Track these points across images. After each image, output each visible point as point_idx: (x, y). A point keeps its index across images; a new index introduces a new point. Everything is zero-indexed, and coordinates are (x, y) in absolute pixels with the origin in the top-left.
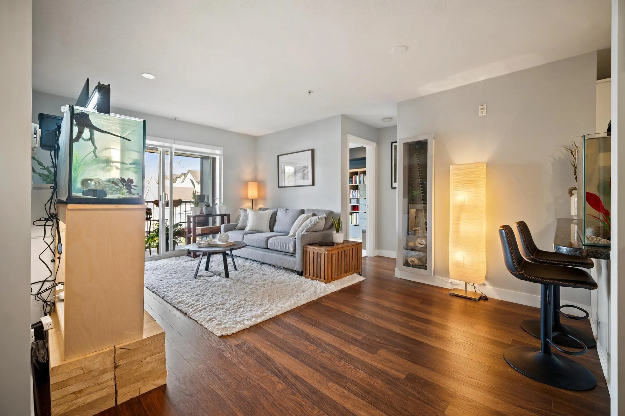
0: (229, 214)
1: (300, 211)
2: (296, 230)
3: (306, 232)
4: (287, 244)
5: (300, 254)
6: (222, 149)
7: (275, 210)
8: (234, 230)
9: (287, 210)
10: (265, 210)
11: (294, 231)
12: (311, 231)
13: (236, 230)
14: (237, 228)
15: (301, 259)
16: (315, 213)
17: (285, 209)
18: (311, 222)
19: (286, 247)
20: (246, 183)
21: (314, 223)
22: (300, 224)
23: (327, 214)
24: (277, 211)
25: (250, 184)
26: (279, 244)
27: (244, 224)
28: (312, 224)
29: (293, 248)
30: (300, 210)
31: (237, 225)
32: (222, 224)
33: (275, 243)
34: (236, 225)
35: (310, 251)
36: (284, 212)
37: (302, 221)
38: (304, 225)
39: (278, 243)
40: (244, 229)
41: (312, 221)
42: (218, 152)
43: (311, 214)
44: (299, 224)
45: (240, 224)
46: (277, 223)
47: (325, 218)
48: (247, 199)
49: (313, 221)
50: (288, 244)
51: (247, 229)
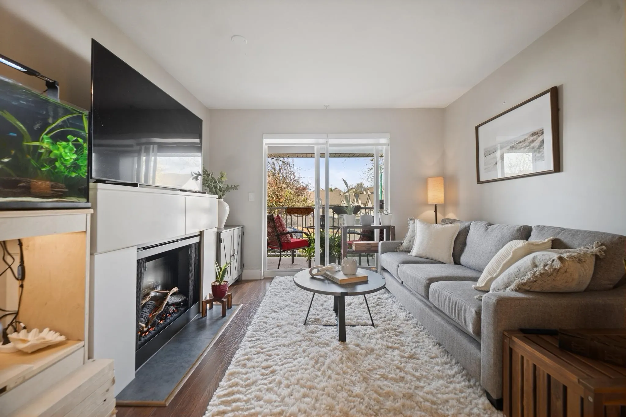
0: (394, 227)
1: (518, 230)
2: (494, 276)
3: (516, 290)
4: (461, 310)
5: (492, 350)
6: (388, 135)
7: (467, 224)
8: (397, 251)
9: (490, 224)
10: (451, 223)
11: (490, 277)
12: (538, 290)
13: (400, 251)
14: (400, 249)
15: (495, 364)
16: (561, 237)
17: (485, 223)
18: (536, 266)
19: (458, 314)
20: (425, 181)
21: (542, 272)
22: (505, 264)
23: (602, 244)
24: (469, 227)
25: (431, 182)
26: (447, 302)
27: (410, 244)
28: (537, 273)
29: (473, 324)
30: (517, 228)
31: (402, 244)
32: (380, 241)
33: (439, 296)
34: (400, 244)
35: (522, 357)
36: (483, 229)
37: (509, 258)
38: (513, 269)
39: (445, 300)
40: (409, 252)
41: (537, 264)
42: (383, 141)
43: (546, 240)
44: (502, 265)
45: (405, 244)
46: (467, 249)
47: (597, 257)
48: (426, 204)
49: (542, 264)
50: (463, 309)
51: (414, 252)
